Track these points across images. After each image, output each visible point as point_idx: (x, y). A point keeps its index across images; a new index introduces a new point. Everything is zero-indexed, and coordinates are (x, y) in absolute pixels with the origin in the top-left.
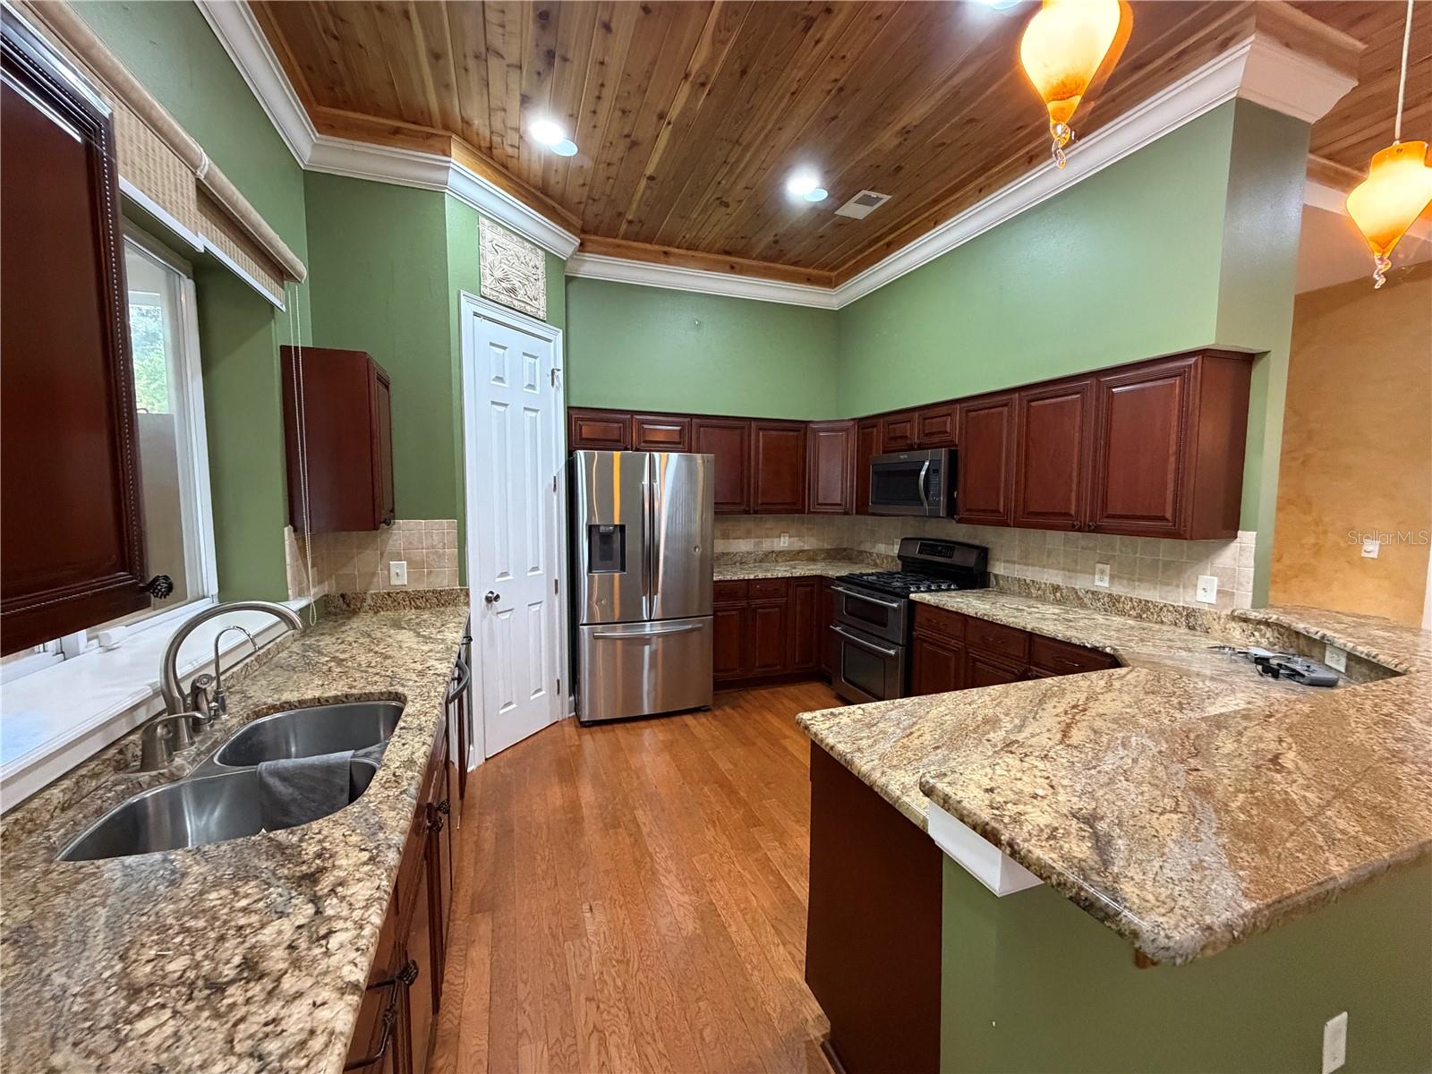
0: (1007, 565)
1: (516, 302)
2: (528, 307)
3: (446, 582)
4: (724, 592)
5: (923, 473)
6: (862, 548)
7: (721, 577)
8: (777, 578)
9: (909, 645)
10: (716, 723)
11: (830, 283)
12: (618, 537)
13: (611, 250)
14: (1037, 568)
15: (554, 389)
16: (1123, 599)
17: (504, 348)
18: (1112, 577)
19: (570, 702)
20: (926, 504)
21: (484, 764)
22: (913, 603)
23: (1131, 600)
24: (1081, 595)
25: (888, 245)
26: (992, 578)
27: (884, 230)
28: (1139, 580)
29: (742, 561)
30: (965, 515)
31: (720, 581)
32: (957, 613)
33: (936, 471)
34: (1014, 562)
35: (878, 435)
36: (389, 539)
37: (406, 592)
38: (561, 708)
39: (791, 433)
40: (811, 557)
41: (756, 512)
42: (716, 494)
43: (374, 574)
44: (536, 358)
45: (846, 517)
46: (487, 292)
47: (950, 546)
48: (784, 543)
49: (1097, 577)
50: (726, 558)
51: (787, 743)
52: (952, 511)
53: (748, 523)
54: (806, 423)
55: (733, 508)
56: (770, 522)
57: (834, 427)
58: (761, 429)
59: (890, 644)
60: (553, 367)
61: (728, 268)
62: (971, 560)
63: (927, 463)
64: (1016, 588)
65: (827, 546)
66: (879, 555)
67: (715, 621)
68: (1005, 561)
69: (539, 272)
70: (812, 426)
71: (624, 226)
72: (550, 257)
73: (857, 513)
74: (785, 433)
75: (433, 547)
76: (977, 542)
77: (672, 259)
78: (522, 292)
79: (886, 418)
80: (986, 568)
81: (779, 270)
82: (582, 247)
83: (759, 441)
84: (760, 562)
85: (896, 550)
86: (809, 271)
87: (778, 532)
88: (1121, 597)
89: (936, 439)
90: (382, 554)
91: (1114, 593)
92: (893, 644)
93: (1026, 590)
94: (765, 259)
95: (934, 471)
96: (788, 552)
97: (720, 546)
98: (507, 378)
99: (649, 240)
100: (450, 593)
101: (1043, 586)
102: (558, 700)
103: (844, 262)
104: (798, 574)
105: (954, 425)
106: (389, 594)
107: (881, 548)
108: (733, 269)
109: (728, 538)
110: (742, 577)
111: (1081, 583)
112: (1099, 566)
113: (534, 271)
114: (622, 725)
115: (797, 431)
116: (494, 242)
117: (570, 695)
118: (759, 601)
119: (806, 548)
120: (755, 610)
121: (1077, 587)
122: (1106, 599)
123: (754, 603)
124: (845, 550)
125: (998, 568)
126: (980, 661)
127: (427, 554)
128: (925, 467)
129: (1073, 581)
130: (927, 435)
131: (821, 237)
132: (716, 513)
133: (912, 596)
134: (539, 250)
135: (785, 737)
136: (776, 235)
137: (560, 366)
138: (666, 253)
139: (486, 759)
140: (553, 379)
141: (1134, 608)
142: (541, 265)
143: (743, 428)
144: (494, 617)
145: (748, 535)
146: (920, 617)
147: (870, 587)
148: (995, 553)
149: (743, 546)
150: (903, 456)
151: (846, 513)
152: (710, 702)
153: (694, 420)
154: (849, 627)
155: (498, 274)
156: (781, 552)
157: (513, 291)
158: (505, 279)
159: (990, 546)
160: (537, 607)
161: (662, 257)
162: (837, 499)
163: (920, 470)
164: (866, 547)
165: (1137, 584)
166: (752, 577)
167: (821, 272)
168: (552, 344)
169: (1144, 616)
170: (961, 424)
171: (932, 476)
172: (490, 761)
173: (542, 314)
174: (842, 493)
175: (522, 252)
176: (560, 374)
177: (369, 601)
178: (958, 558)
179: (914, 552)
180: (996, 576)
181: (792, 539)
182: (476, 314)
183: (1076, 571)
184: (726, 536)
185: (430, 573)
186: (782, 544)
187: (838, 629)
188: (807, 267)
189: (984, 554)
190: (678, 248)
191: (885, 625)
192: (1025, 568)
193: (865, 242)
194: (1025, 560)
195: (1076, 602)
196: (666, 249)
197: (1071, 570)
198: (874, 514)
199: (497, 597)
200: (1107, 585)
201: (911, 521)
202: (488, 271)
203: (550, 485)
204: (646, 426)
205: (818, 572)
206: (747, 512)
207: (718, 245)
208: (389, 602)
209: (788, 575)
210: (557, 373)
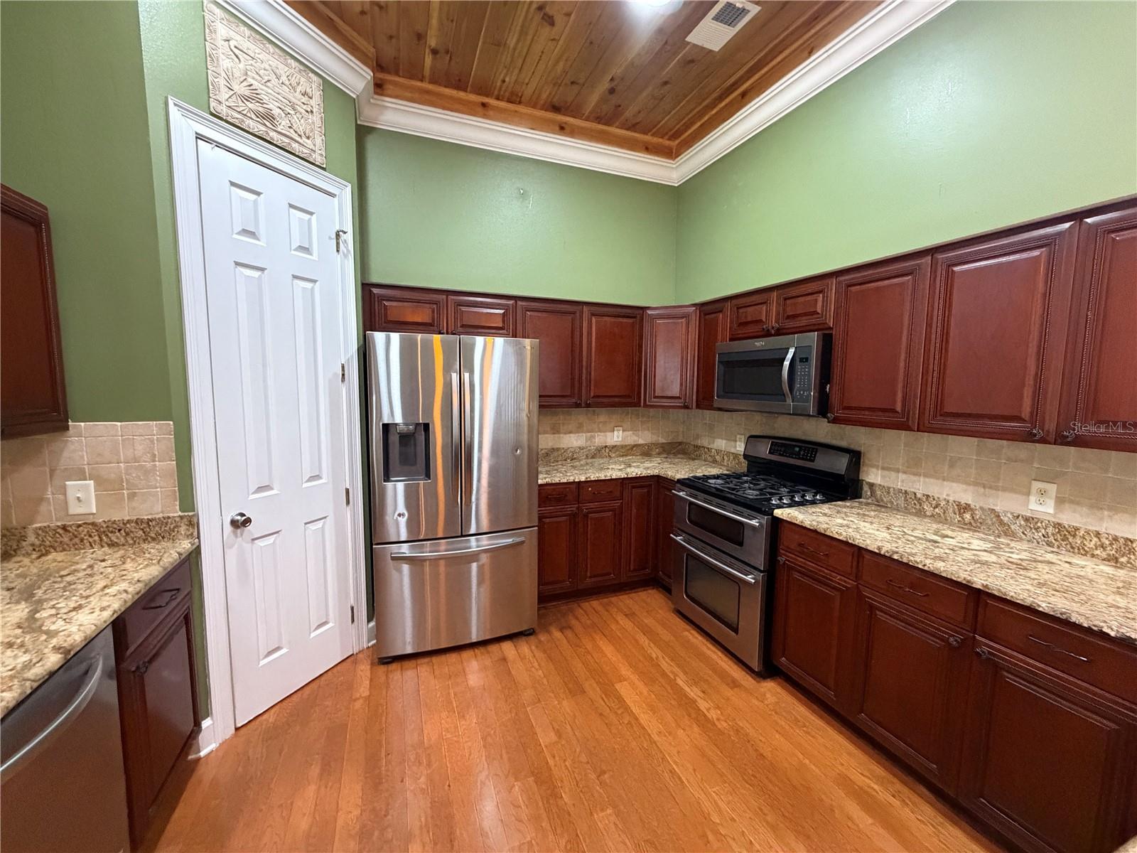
0: (886, 473)
1: (273, 134)
2: (295, 145)
3: (158, 508)
4: (551, 496)
5: (787, 363)
6: (699, 443)
7: (548, 480)
8: (612, 479)
9: (772, 572)
10: (539, 654)
11: (671, 154)
12: (421, 437)
13: (416, 95)
14: (932, 480)
15: (339, 257)
16: (1082, 532)
17: (258, 194)
18: (1060, 501)
19: (369, 630)
20: (789, 401)
21: (235, 735)
22: (777, 522)
23: (1098, 534)
24: (1005, 520)
25: (744, 95)
26: (866, 488)
27: (741, 72)
28: (1110, 509)
29: (571, 457)
30: (840, 414)
31: (547, 484)
32: (846, 543)
33: (805, 360)
34: (898, 471)
35: (725, 321)
36: (62, 451)
37: (93, 524)
38: (359, 637)
39: (625, 320)
40: (646, 452)
41: (588, 406)
42: (542, 385)
43: (41, 500)
44: (311, 214)
45: (686, 411)
46: (223, 111)
47: (812, 448)
48: (617, 437)
49: (1032, 498)
50: (556, 454)
51: (623, 689)
52: (823, 409)
53: (580, 416)
54: (644, 309)
55: (564, 401)
56: (603, 416)
57: (673, 314)
58: (593, 315)
59: (748, 569)
60: (338, 228)
61: (558, 128)
62: (840, 465)
63: (792, 351)
64: (901, 502)
65: (662, 440)
66: (718, 452)
67: (540, 532)
68: (883, 469)
69: (313, 102)
70: (649, 312)
71: (428, 60)
72: (330, 90)
73: (698, 407)
74: (621, 320)
75: (136, 460)
76: (844, 444)
77: (491, 113)
78: (285, 122)
79: (734, 302)
80: (859, 477)
81: (615, 136)
82: (379, 87)
83: (591, 328)
84: (593, 457)
85: (740, 447)
86: (648, 138)
87: (612, 425)
88: (1077, 529)
89: (803, 322)
90: (52, 471)
91: (1066, 523)
92: (749, 567)
93: (915, 506)
94: (599, 120)
95: (801, 360)
96: (622, 447)
97: (547, 441)
98: (262, 232)
99: (460, 85)
100: (163, 522)
101: (943, 503)
102: (352, 629)
103: (687, 127)
104: (634, 475)
105: (826, 306)
106: (64, 528)
107: (720, 444)
108: (562, 129)
109: (558, 432)
110: (571, 479)
111: (1006, 504)
112: (1036, 485)
113: (305, 99)
114: (426, 660)
115: (633, 317)
116: (232, 43)
117: (369, 620)
118: (592, 505)
119: (641, 442)
120: (586, 516)
121: (997, 508)
122: (1050, 530)
123: (586, 507)
124: (680, 443)
125: (872, 476)
126: (882, 611)
127: (127, 469)
128: (790, 356)
129: (991, 500)
130: (788, 317)
131: (666, 83)
132: (541, 406)
133: (778, 513)
134: (311, 75)
135: (621, 679)
136: (612, 79)
137: (349, 226)
138: (484, 105)
139: (237, 729)
140: (338, 244)
141: (1103, 546)
142: (317, 95)
143: (574, 313)
144: (247, 546)
145: (579, 429)
146: (787, 540)
147: (718, 495)
148: (870, 456)
149: (573, 441)
150: (759, 344)
151: (686, 407)
152: (535, 626)
153: (520, 303)
154: (691, 537)
155: (241, 89)
156: (614, 447)
157: (268, 117)
158: (254, 97)
159: (862, 449)
160: (320, 524)
161: (480, 109)
162: (675, 390)
163: (783, 360)
164: (704, 442)
165: (1106, 513)
166: (583, 479)
167: (661, 140)
168: (336, 200)
169: (1124, 560)
170: (837, 301)
171: (799, 366)
172: (242, 732)
173: (319, 160)
174: (681, 385)
175: (282, 69)
176: (349, 238)
177: (32, 538)
178: (823, 463)
179: (763, 450)
180: (871, 485)
181: (625, 433)
182: (199, 137)
183: (997, 489)
184: (555, 430)
185: (132, 496)
186: (616, 439)
187: (678, 539)
188: (645, 133)
189: (856, 457)
190: (498, 99)
191: (741, 544)
192: (916, 478)
193: (715, 95)
194: (914, 467)
195: (997, 528)
196: (486, 100)
197: (989, 484)
198: (720, 409)
199: (248, 521)
200: (1051, 511)
201: (758, 417)
202: (222, 82)
203: (335, 374)
204: (464, 309)
205: (656, 472)
206: (578, 405)
207: (544, 96)
208: (66, 540)
209: (623, 475)
210: (343, 236)
